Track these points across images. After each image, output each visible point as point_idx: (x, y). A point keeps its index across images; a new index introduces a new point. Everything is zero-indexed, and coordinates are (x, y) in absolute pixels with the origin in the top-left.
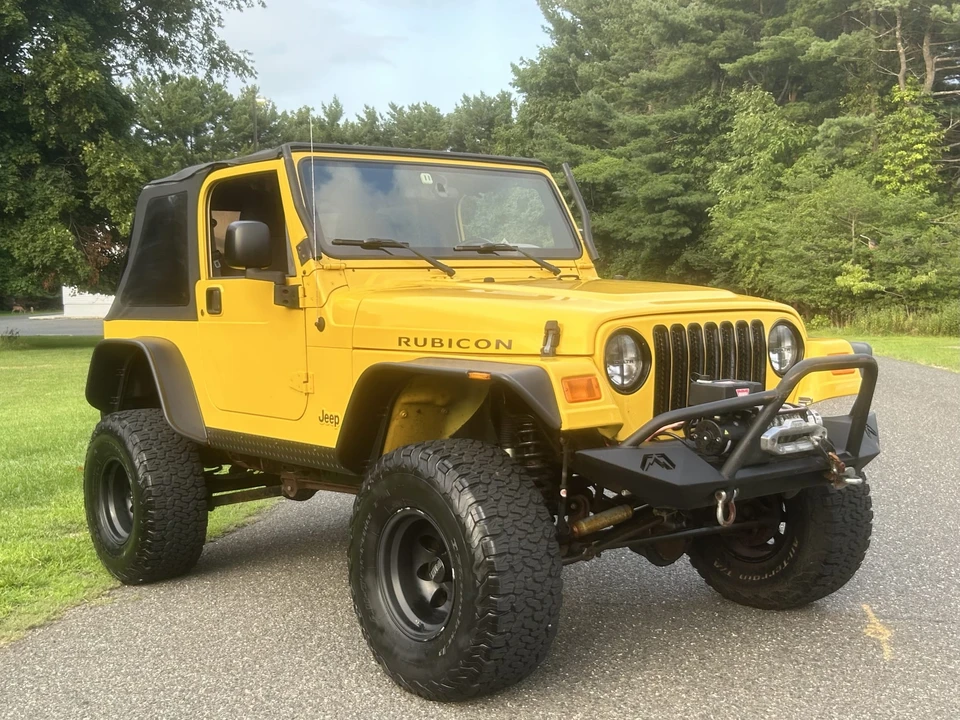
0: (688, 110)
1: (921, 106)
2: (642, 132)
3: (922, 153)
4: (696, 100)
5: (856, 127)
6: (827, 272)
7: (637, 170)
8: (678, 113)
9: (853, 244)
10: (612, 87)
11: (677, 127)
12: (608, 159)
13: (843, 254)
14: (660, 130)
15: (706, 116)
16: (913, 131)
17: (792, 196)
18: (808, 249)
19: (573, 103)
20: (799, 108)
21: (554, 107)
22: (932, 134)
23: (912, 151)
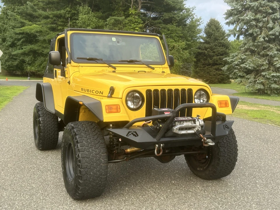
0: (62, 12)
1: (137, 15)
2: (47, 17)
3: (138, 31)
4: (65, 8)
5: (119, 20)
7: (45, 30)
8: (59, 12)
10: (35, 2)
11: (59, 17)
12: (35, 25)
14: (53, 17)
15: (68, 14)
16: (135, 23)
19: (22, 7)
20: (100, 14)
21: (15, 8)
22: (141, 25)
23: (135, 30)
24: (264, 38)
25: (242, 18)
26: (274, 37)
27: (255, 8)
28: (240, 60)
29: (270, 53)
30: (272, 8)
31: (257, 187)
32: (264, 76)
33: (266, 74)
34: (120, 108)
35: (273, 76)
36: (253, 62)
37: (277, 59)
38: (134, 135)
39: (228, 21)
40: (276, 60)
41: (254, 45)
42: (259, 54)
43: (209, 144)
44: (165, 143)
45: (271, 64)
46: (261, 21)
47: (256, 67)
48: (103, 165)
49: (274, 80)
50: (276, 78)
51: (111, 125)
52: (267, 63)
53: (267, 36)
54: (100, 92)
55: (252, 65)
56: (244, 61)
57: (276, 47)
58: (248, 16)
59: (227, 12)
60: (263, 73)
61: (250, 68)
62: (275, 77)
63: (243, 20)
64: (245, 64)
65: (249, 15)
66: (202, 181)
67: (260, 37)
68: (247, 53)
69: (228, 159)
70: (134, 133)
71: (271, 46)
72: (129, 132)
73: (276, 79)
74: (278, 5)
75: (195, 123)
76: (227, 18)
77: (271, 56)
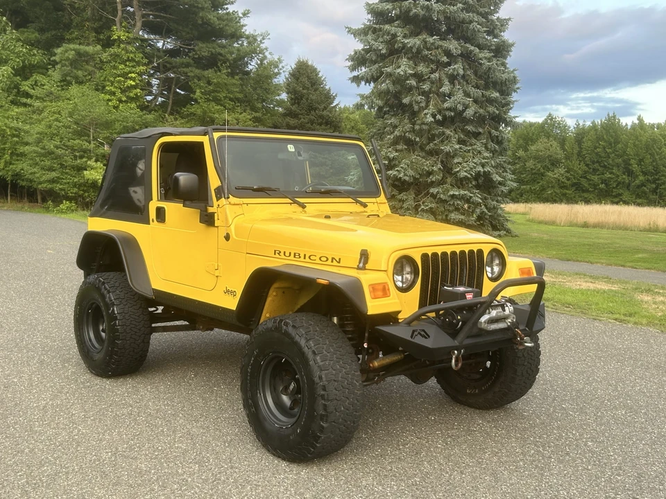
1: (132, 45)
3: (134, 81)
5: (86, 54)
6: (73, 167)
9: (92, 146)
13: (85, 153)
16: (127, 63)
17: (37, 104)
18: (57, 147)
20: (32, 34)
22: (141, 67)
24: (434, 116)
25: (389, 70)
26: (453, 114)
27: (414, 50)
28: (387, 162)
29: (447, 148)
30: (448, 53)
31: (572, 415)
32: (434, 196)
33: (438, 192)
34: (389, 289)
35: (453, 196)
36: (411, 166)
37: (460, 160)
38: (423, 336)
39: (355, 73)
40: (459, 163)
41: (413, 131)
42: (422, 149)
43: (526, 344)
44: (466, 347)
45: (447, 170)
46: (425, 80)
47: (418, 176)
48: (359, 392)
49: (456, 204)
50: (460, 199)
51: (335, 318)
52: (440, 169)
53: (440, 112)
54: (333, 259)
55: (411, 172)
56: (394, 162)
57: (457, 136)
58: (400, 67)
59: (353, 53)
60: (433, 190)
61: (407, 178)
62: (456, 198)
63: (390, 75)
64: (397, 170)
65: (404, 67)
66: (478, 411)
67: (426, 114)
68: (399, 147)
69: (529, 370)
70: (423, 333)
71: (448, 132)
72: (414, 331)
73: (459, 202)
74: (460, 48)
75: (504, 310)
76: (353, 68)
77: (448, 154)
